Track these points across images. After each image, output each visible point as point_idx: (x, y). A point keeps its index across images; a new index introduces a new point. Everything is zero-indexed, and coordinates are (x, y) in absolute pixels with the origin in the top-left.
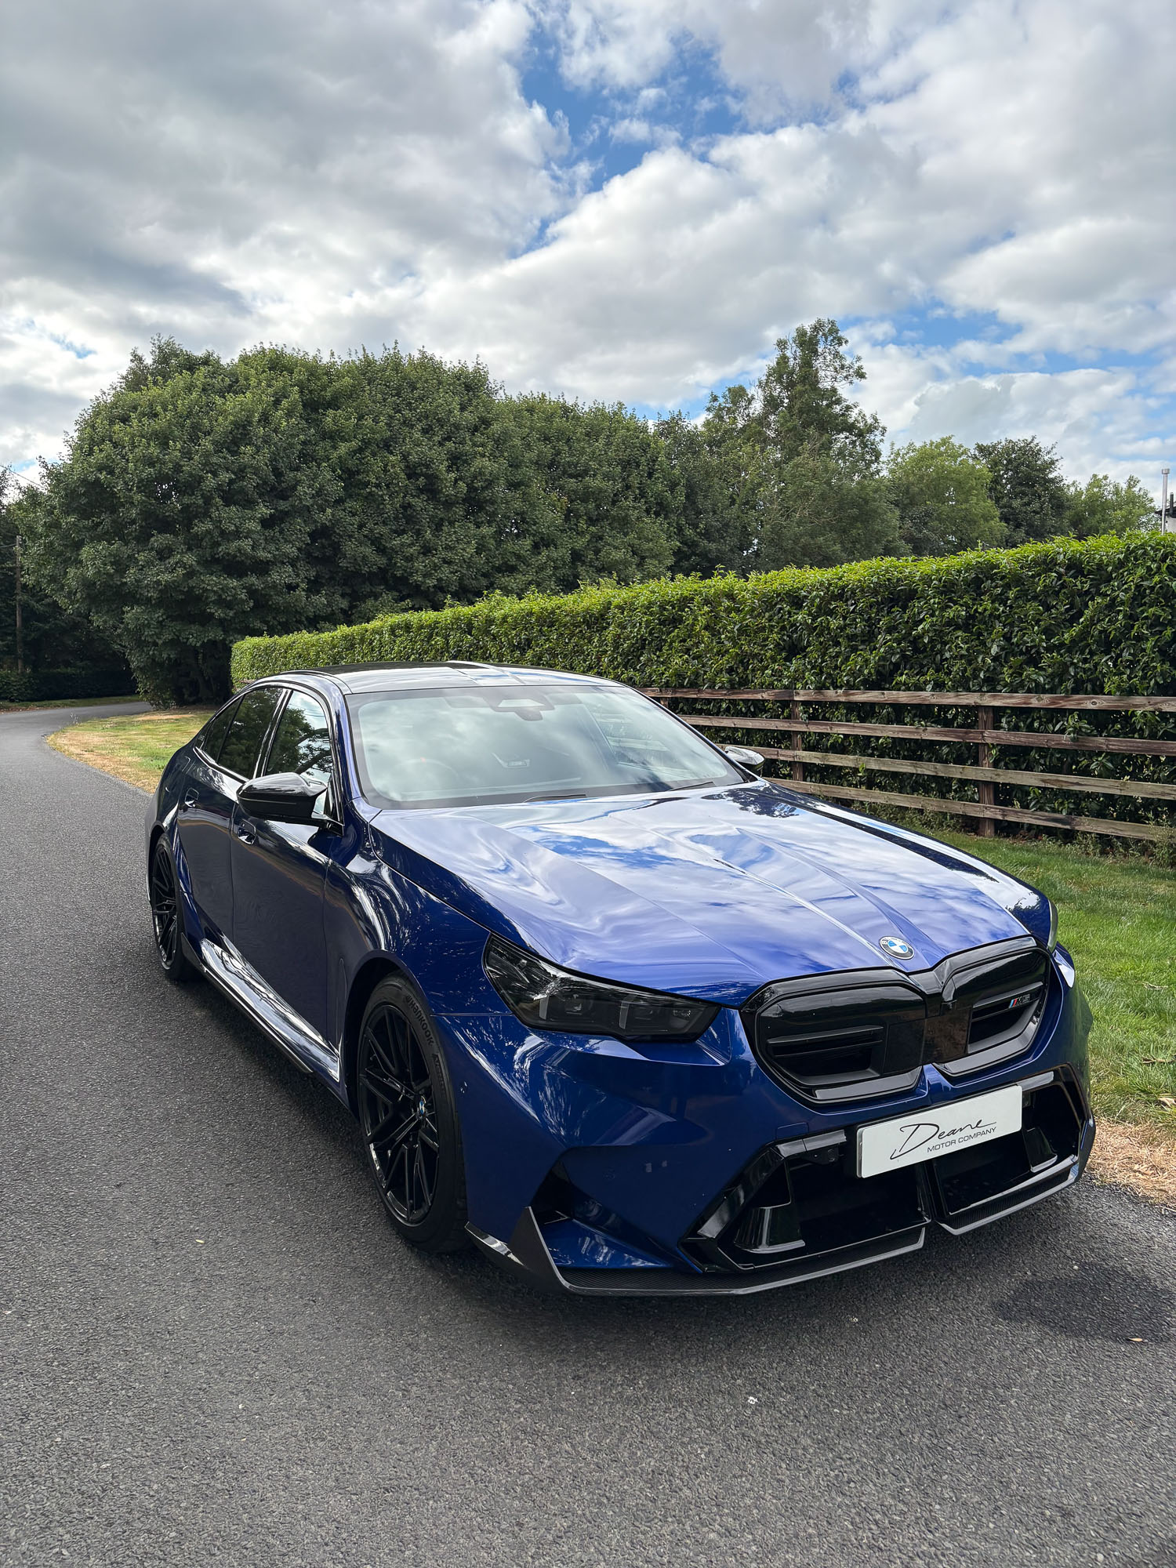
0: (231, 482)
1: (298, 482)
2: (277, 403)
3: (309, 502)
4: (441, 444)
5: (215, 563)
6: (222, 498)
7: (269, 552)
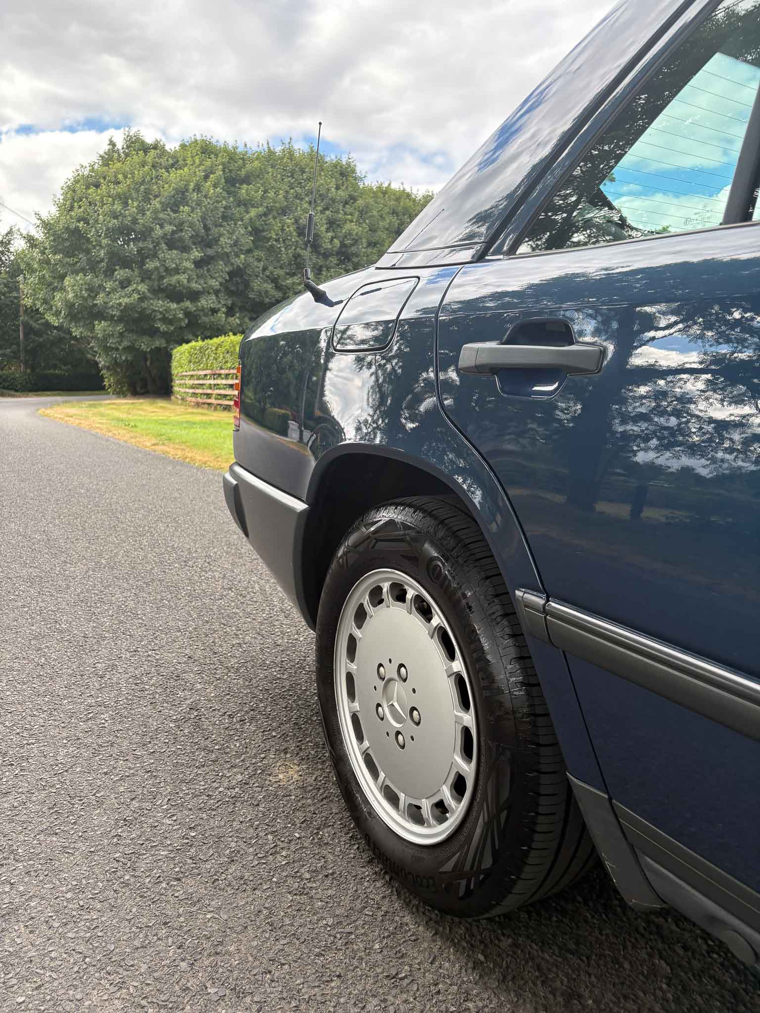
0: (173, 232)
1: (221, 235)
2: (206, 177)
3: (228, 250)
5: (159, 291)
6: (166, 244)
7: (200, 284)
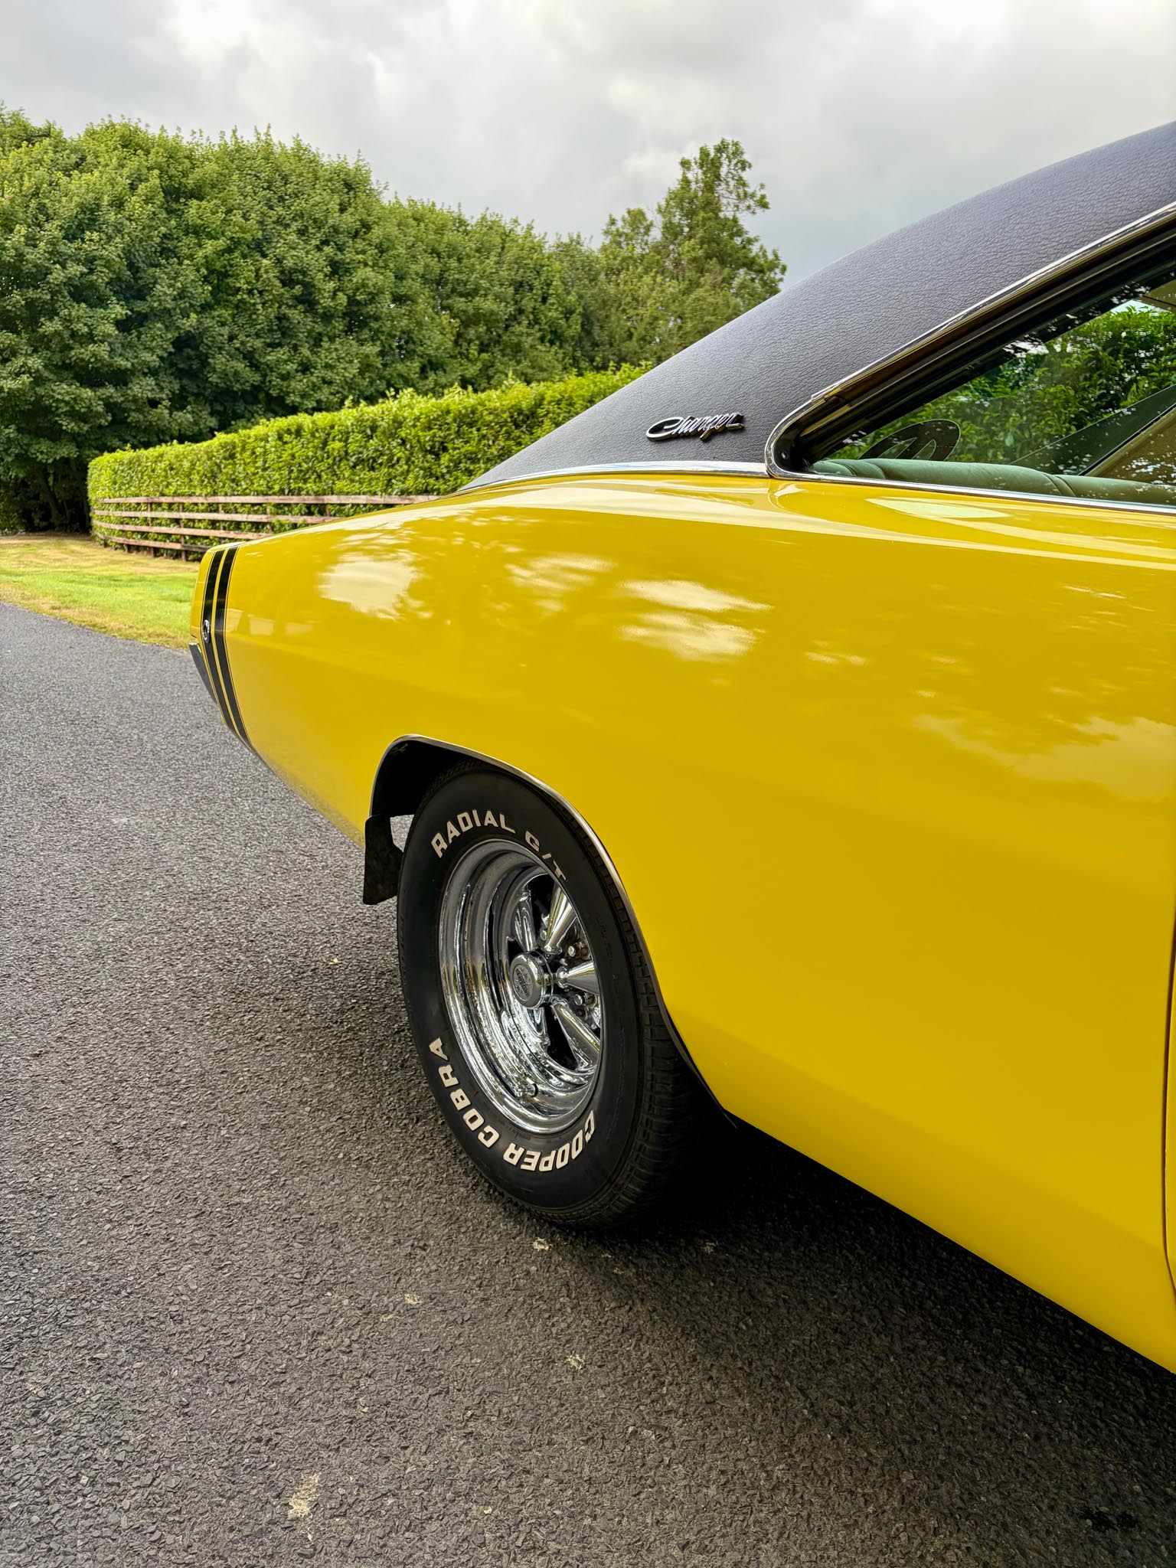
1: (157, 281)
3: (170, 305)
4: (319, 249)
5: (64, 369)
6: (70, 293)
7: (128, 360)
